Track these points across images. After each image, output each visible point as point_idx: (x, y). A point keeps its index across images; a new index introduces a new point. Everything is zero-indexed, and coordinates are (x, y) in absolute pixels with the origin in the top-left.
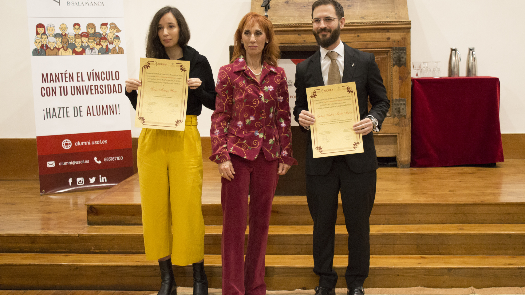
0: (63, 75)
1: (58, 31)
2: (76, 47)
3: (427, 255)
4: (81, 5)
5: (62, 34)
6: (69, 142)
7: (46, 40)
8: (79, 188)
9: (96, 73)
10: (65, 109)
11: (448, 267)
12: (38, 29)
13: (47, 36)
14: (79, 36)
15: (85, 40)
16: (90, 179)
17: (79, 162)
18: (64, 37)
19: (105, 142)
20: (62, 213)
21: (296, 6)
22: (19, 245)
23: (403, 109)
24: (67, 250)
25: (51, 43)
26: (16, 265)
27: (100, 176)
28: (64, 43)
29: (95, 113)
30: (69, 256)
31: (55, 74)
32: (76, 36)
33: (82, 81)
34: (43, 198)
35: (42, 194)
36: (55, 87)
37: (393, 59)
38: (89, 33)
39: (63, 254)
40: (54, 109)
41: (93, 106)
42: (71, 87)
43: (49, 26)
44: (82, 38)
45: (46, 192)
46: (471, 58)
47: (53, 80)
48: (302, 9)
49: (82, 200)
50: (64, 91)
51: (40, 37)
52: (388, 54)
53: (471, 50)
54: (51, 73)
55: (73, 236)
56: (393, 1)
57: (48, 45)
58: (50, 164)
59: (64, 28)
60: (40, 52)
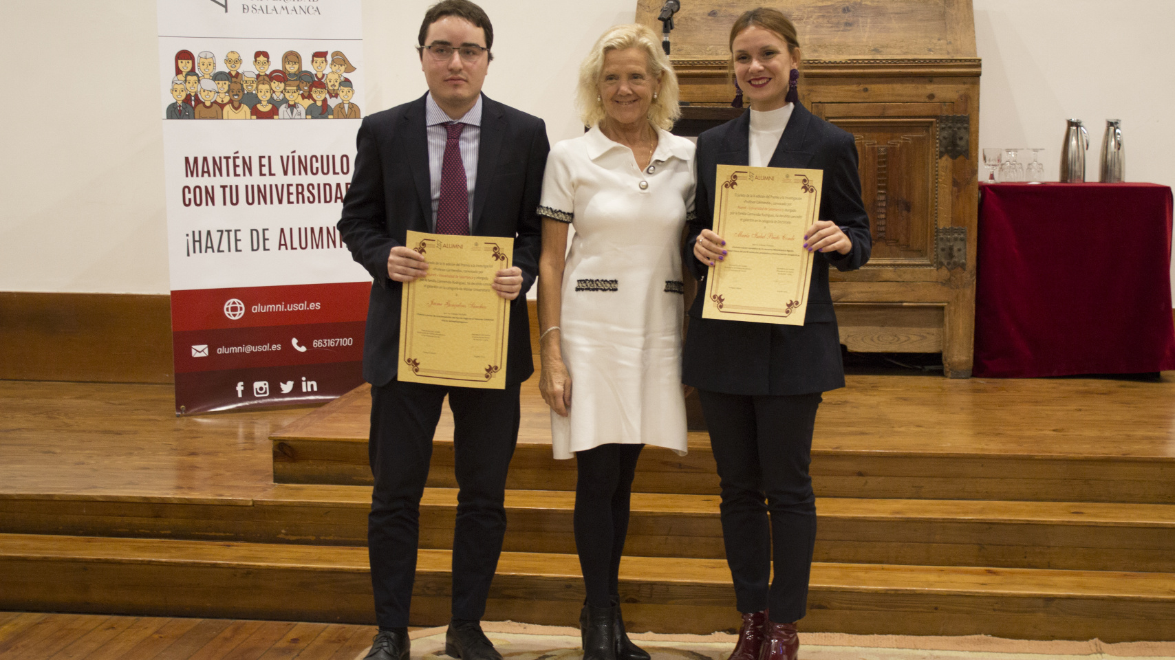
0: (231, 161)
1: (222, 67)
2: (260, 102)
3: (1001, 566)
4: (271, 13)
5: (230, 73)
6: (240, 304)
7: (195, 85)
8: (259, 404)
9: (299, 157)
10: (232, 234)
11: (1044, 595)
12: (179, 61)
13: (199, 77)
14: (267, 78)
15: (278, 86)
16: (282, 385)
17: (260, 348)
18: (234, 79)
19: (316, 306)
20: (220, 454)
22: (128, 520)
23: (959, 250)
24: (227, 534)
25: (206, 92)
26: (120, 563)
27: (304, 379)
28: (235, 93)
29: (296, 244)
30: (232, 546)
31: (214, 158)
32: (261, 78)
33: (271, 174)
34: (181, 423)
35: (180, 413)
36: (213, 187)
37: (940, 140)
38: (287, 73)
39: (220, 543)
40: (209, 233)
41: (291, 229)
42: (247, 186)
43: (203, 55)
44: (272, 83)
45: (188, 409)
46: (1113, 143)
47: (208, 172)
49: (263, 428)
50: (231, 196)
51: (184, 79)
52: (930, 129)
53: (1112, 124)
54: (205, 156)
55: (241, 504)
56: (943, 16)
57: (199, 95)
58: (197, 351)
59: (234, 60)
60: (183, 111)
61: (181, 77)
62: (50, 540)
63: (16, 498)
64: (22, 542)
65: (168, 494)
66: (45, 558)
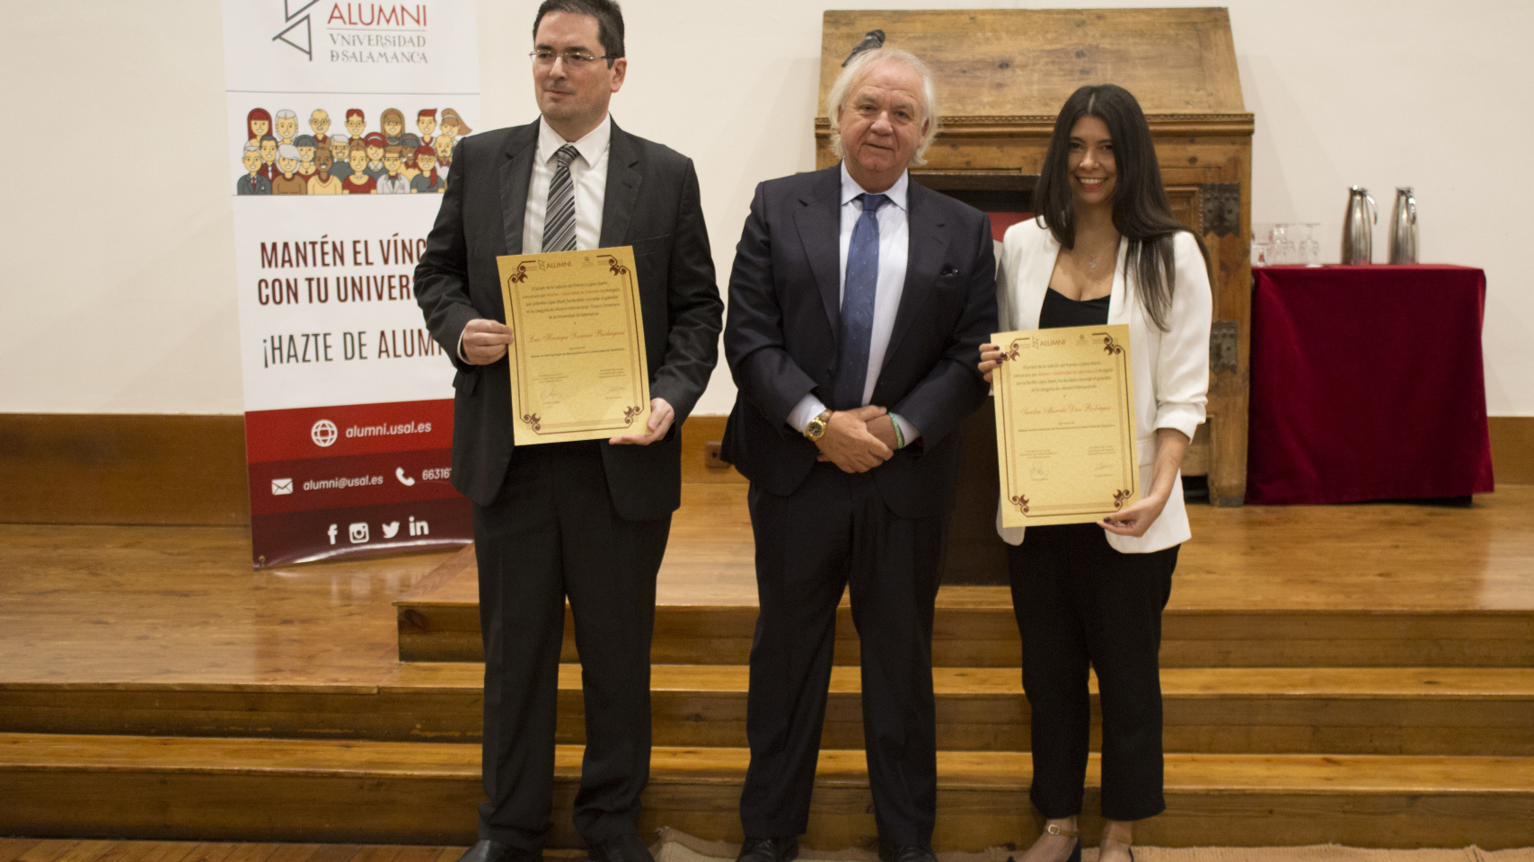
0: (318, 247)
1: (306, 129)
2: (353, 172)
3: (1341, 753)
4: (366, 62)
5: (315, 137)
6: (331, 426)
7: (273, 152)
8: (356, 552)
9: (403, 242)
10: (321, 339)
11: (1408, 792)
12: (253, 122)
13: (277, 142)
14: (361, 143)
15: (375, 153)
16: (385, 528)
17: (357, 482)
18: (321, 145)
19: (425, 427)
20: (322, 622)
21: (942, 70)
22: (213, 714)
23: (1229, 349)
24: (346, 731)
25: (286, 161)
26: (210, 774)
27: (412, 519)
28: (322, 162)
29: (400, 350)
30: (352, 746)
31: (297, 244)
32: (353, 143)
33: (368, 263)
34: (260, 578)
35: (258, 566)
36: (296, 280)
37: (1205, 215)
38: (387, 136)
39: (336, 742)
40: (291, 338)
41: (394, 332)
42: (338, 279)
43: (282, 115)
44: (369, 150)
45: (268, 561)
46: (1404, 216)
47: (290, 261)
48: (957, 77)
50: (319, 292)
51: (258, 144)
52: (1192, 201)
53: (1403, 193)
54: (286, 241)
55: (364, 691)
56: (1200, 61)
57: (278, 166)
58: (279, 487)
59: (320, 120)
60: (258, 186)
61: (255, 142)
62: (116, 743)
63: (67, 688)
64: (79, 746)
65: (265, 680)
66: (111, 769)
